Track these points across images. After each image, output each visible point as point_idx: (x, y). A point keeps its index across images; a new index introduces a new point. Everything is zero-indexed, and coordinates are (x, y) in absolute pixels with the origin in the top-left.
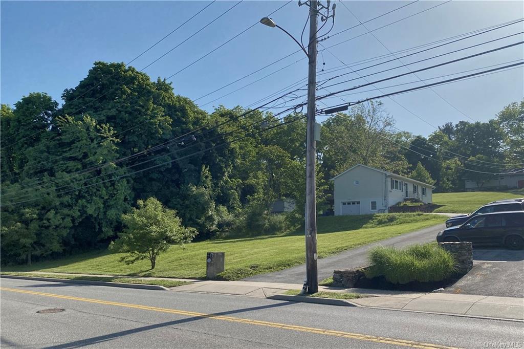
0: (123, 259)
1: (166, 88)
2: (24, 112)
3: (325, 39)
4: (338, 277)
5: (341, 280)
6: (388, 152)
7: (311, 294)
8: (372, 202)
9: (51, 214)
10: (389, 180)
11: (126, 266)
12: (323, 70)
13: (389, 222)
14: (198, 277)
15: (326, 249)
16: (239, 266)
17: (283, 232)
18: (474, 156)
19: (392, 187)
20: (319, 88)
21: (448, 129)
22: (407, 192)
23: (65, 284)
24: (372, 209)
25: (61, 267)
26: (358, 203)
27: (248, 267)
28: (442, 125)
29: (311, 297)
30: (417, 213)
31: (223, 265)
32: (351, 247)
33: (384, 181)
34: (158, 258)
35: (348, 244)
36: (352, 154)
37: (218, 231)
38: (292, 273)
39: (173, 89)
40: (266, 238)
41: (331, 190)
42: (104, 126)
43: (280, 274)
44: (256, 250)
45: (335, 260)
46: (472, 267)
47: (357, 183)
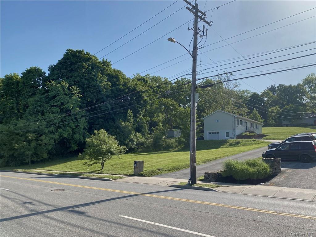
0: (86, 163)
1: (108, 64)
2: (26, 78)
3: (202, 48)
4: (207, 175)
5: (208, 178)
6: (236, 103)
7: (193, 185)
8: (226, 133)
9: (43, 137)
10: (236, 119)
11: (87, 167)
12: (200, 65)
13: (236, 144)
14: (129, 174)
15: (199, 160)
16: (152, 169)
17: (174, 149)
18: (288, 105)
19: (238, 124)
20: (198, 74)
21: (272, 89)
22: (247, 127)
23: (54, 177)
24: (226, 137)
25: (48, 167)
26: (218, 133)
27: (156, 169)
28: (269, 86)
29: (193, 186)
30: (252, 140)
31: (143, 167)
32: (214, 159)
33: (233, 120)
34: (105, 163)
35: (212, 157)
36: (215, 103)
37: (136, 148)
38: (181, 173)
39: (111, 65)
40: (164, 153)
41: (202, 125)
42: (73, 87)
43: (174, 174)
44: (159, 160)
45: (205, 166)
46: (280, 172)
47: (218, 121)
